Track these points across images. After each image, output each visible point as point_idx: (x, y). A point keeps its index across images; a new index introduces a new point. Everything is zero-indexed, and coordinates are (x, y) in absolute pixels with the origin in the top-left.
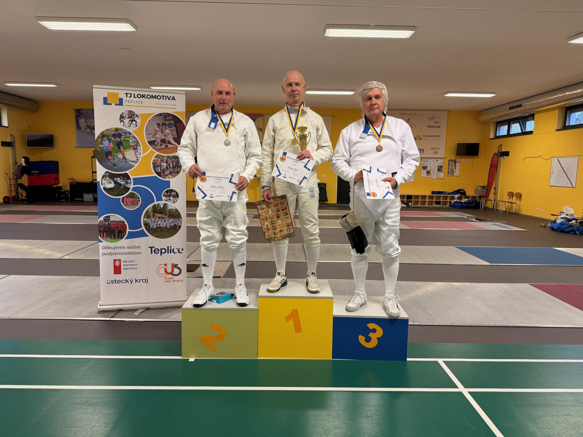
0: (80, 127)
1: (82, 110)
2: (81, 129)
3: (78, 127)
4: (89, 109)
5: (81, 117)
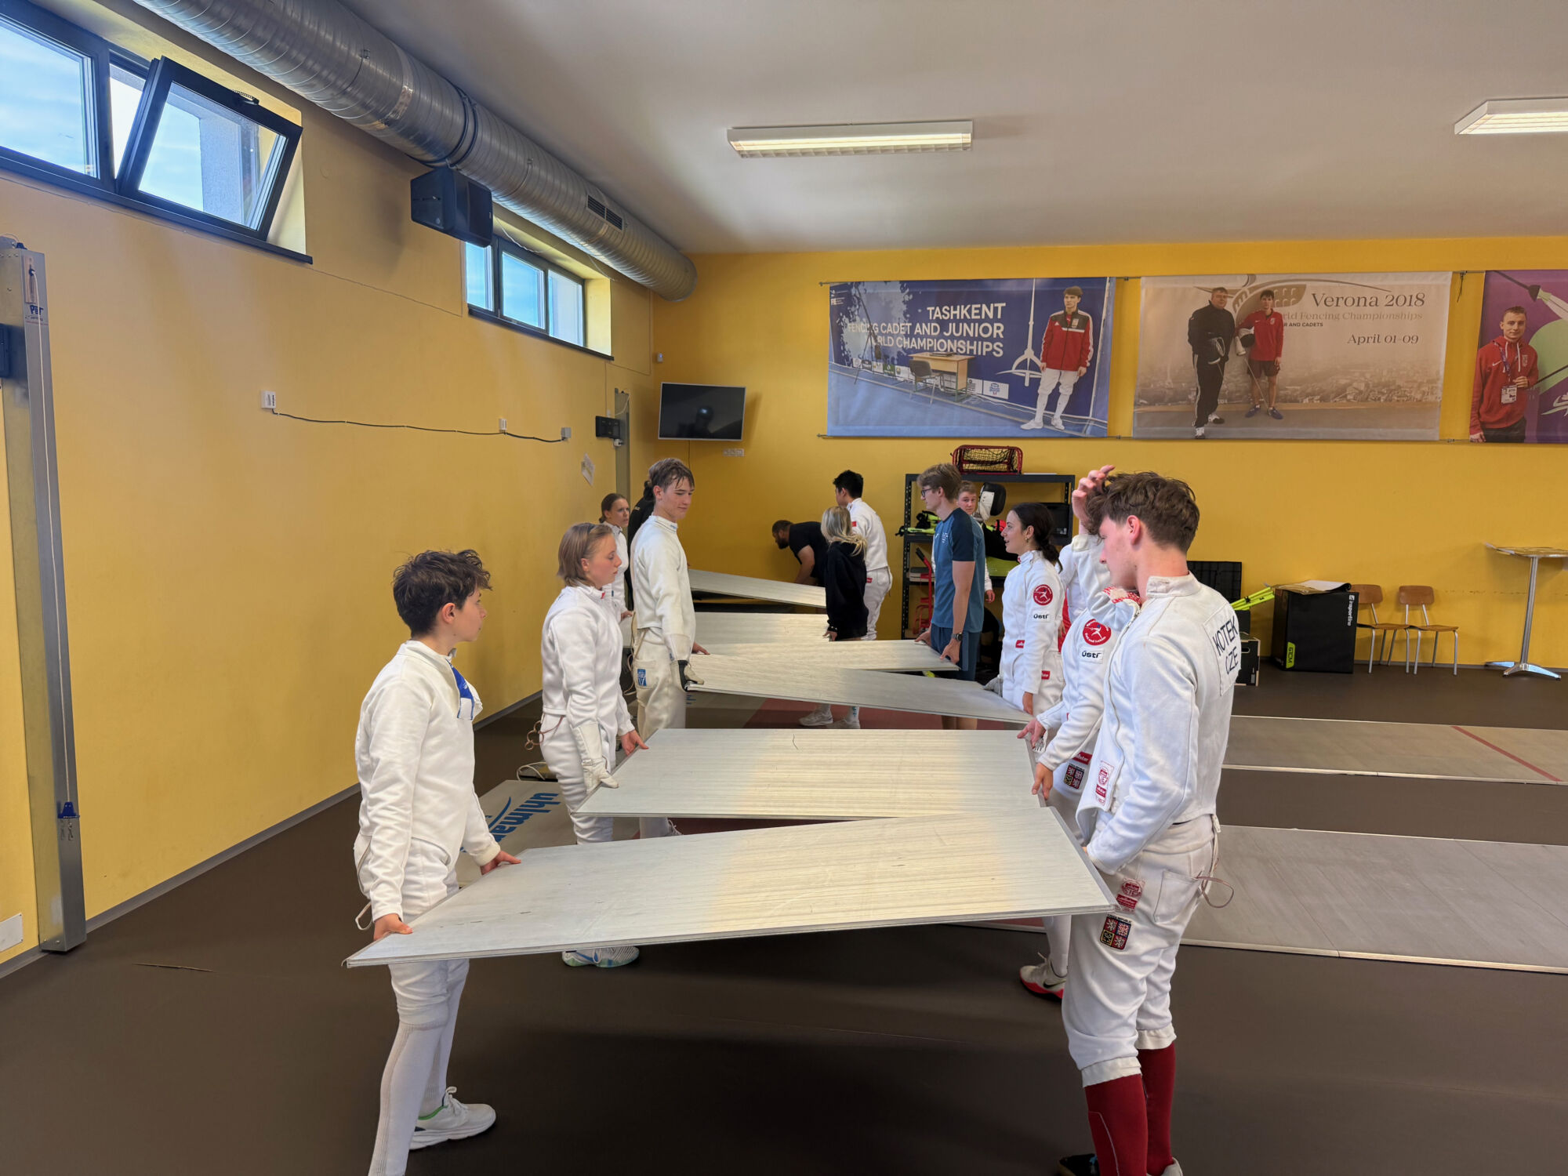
0: (847, 357)
1: (858, 284)
2: (850, 363)
3: (841, 357)
4: (886, 282)
5: (853, 313)
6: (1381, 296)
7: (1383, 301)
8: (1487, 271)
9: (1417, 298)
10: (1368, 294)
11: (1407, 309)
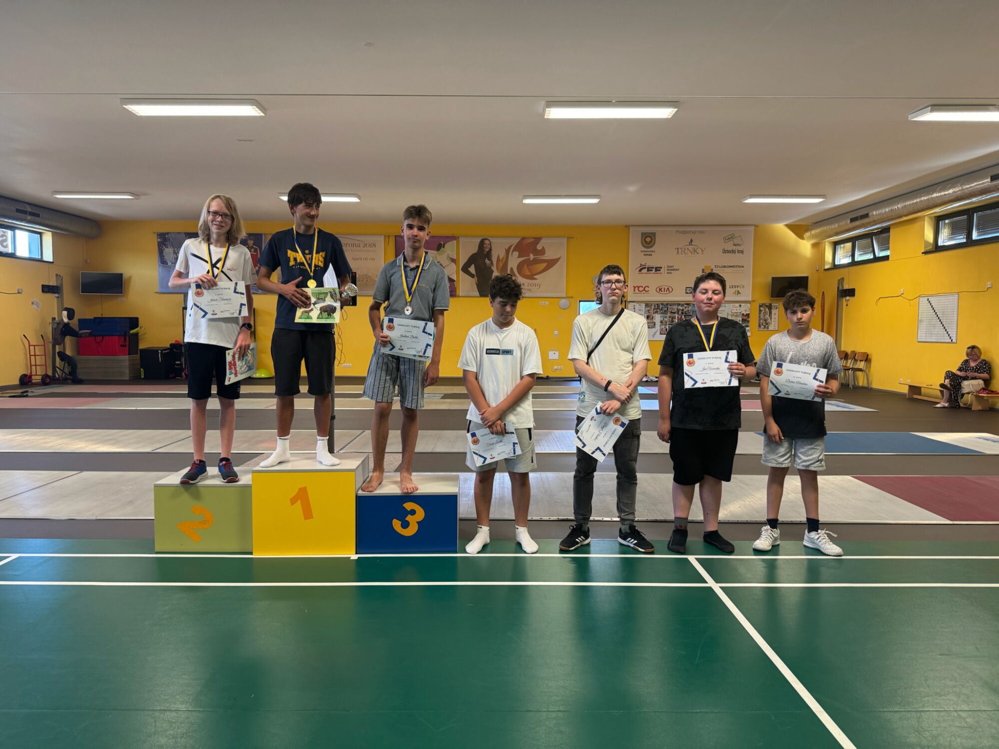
0: (165, 261)
1: (168, 233)
2: (167, 264)
4: (179, 233)
5: (167, 244)
6: (361, 243)
7: (362, 246)
8: (395, 236)
9: (373, 245)
10: (357, 242)
11: (370, 248)
